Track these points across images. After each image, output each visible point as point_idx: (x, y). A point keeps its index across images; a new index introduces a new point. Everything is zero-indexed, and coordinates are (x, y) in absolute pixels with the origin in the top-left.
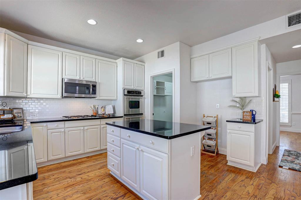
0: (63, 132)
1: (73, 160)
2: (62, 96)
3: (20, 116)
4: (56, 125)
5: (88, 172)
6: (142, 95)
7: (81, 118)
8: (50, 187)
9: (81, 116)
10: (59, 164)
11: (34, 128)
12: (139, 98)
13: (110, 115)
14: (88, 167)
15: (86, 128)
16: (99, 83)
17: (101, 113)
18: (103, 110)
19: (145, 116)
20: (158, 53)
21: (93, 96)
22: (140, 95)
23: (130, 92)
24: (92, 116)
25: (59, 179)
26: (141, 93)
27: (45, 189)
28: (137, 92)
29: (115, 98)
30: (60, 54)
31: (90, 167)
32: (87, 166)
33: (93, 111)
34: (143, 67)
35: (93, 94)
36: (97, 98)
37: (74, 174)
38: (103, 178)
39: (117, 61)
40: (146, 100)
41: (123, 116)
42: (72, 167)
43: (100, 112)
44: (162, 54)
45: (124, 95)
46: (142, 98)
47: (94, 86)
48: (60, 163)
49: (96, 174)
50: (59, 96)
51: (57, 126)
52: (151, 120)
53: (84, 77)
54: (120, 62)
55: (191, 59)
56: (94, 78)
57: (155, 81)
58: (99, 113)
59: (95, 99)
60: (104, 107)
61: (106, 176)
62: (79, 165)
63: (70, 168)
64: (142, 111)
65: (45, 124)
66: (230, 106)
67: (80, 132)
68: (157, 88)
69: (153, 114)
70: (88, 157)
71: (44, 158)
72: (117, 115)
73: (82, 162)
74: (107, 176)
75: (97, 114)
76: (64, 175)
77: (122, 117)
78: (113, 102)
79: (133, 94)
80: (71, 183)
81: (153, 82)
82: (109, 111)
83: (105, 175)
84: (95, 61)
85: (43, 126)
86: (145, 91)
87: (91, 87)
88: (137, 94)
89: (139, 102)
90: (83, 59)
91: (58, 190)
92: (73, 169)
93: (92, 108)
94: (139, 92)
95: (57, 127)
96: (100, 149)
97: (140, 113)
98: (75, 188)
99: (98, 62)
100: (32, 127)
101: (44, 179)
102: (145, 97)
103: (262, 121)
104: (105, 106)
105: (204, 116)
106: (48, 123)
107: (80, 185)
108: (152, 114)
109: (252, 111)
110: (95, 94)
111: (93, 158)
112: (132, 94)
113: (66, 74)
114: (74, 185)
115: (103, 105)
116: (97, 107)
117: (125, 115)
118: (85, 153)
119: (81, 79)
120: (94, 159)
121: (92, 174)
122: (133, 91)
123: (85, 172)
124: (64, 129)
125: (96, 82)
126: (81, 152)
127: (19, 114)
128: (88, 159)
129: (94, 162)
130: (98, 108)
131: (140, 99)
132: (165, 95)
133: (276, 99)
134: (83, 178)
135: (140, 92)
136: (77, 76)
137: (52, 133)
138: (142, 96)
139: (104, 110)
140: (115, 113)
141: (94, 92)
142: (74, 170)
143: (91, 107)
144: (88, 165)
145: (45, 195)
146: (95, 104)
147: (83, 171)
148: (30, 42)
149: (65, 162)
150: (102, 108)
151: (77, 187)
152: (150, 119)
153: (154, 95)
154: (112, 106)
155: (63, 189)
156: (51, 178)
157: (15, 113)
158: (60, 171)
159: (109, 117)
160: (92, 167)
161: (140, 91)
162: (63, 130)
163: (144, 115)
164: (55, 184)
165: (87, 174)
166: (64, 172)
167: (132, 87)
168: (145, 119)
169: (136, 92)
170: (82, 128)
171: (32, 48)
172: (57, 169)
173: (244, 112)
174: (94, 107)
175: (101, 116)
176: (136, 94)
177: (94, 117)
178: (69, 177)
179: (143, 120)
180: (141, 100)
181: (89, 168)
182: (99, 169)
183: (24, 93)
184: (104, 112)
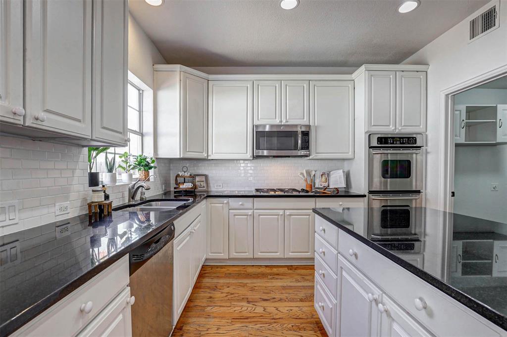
0: (250, 215)
1: (266, 266)
2: (253, 155)
3: (203, 185)
4: (240, 203)
5: (281, 300)
6: (418, 144)
8: (216, 307)
9: (283, 190)
10: (244, 267)
11: (212, 205)
12: (412, 154)
13: (338, 190)
14: (284, 288)
15: (288, 212)
16: (316, 127)
17: (320, 187)
18: (324, 179)
19: (428, 197)
21: (303, 152)
22: (415, 145)
23: (385, 141)
24: (303, 190)
25: (232, 296)
26: (416, 140)
27: (209, 308)
28: (403, 138)
29: (350, 155)
30: (249, 86)
31: (287, 291)
32: (282, 286)
33: (306, 180)
34: (422, 76)
35: (302, 149)
36: (311, 157)
37: (257, 296)
38: (302, 326)
39: (354, 76)
40: (430, 158)
41: (367, 194)
42: (259, 280)
43: (319, 183)
45: (370, 147)
46: (418, 152)
47: (306, 134)
48: (246, 267)
49: (291, 310)
50: (249, 155)
51: (241, 205)
52: (445, 213)
53: (288, 118)
54: (360, 75)
56: (305, 119)
57: (463, 108)
58: (316, 186)
59: (308, 158)
60: (326, 175)
61: (311, 323)
62: (271, 279)
63: (255, 281)
64: (418, 184)
65: (225, 200)
67: (278, 219)
68: (468, 126)
69: (453, 193)
70: (290, 267)
71: (224, 253)
72: (354, 191)
73: (278, 274)
74: (312, 326)
75: (313, 188)
76: (242, 291)
77: (364, 196)
78: (346, 163)
79: (393, 143)
80: (245, 314)
81: (453, 110)
82: (337, 181)
83: (309, 320)
84: (308, 85)
85: (223, 203)
86: (427, 135)
87: (300, 136)
88: (403, 143)
89: (409, 162)
90: (286, 85)
91: (222, 318)
92: (259, 284)
93: (304, 176)
94: (408, 138)
95: (242, 207)
97: (414, 189)
98: (247, 327)
99: (315, 86)
100: (211, 203)
101: (215, 288)
102: (426, 150)
104: (330, 172)
106: (230, 199)
107: (256, 325)
108: (449, 194)
111: (299, 271)
112: (391, 144)
113: (259, 118)
114: (249, 320)
115: (326, 170)
116: (313, 173)
117: (371, 192)
118: (286, 258)
119: (282, 124)
120: (298, 275)
121: (284, 307)
122: (393, 138)
123: (274, 298)
124: (252, 211)
125: (310, 126)
126: (277, 255)
127: (202, 183)
128: (290, 271)
129: (297, 281)
130: (315, 175)
131: (414, 155)
132: (499, 140)
134: (269, 309)
135: (413, 138)
136: (276, 118)
137: (235, 215)
138: (420, 147)
139: (327, 180)
140: (351, 188)
141: (306, 146)
142: (260, 286)
143: (302, 174)
144: (285, 285)
145: (204, 320)
146: (310, 169)
147: (272, 295)
148: (211, 77)
149: (253, 266)
150: (324, 177)
151: (251, 326)
152: (442, 209)
153: (457, 145)
154: (344, 172)
155: (230, 321)
156: (223, 291)
157: (198, 181)
158: (240, 281)
159: (337, 194)
160: (291, 291)
161: (414, 136)
162: (250, 212)
163: (423, 194)
164: (223, 304)
165: (277, 304)
166: (244, 285)
167: (390, 129)
168: (425, 208)
169: (400, 138)
170: (281, 212)
171: (213, 85)
172: (239, 276)
174: (308, 173)
175: (319, 192)
176: (401, 143)
178: (247, 298)
179: (422, 210)
180: (416, 158)
181: (283, 292)
182: (301, 300)
183: (204, 153)
184: (326, 184)
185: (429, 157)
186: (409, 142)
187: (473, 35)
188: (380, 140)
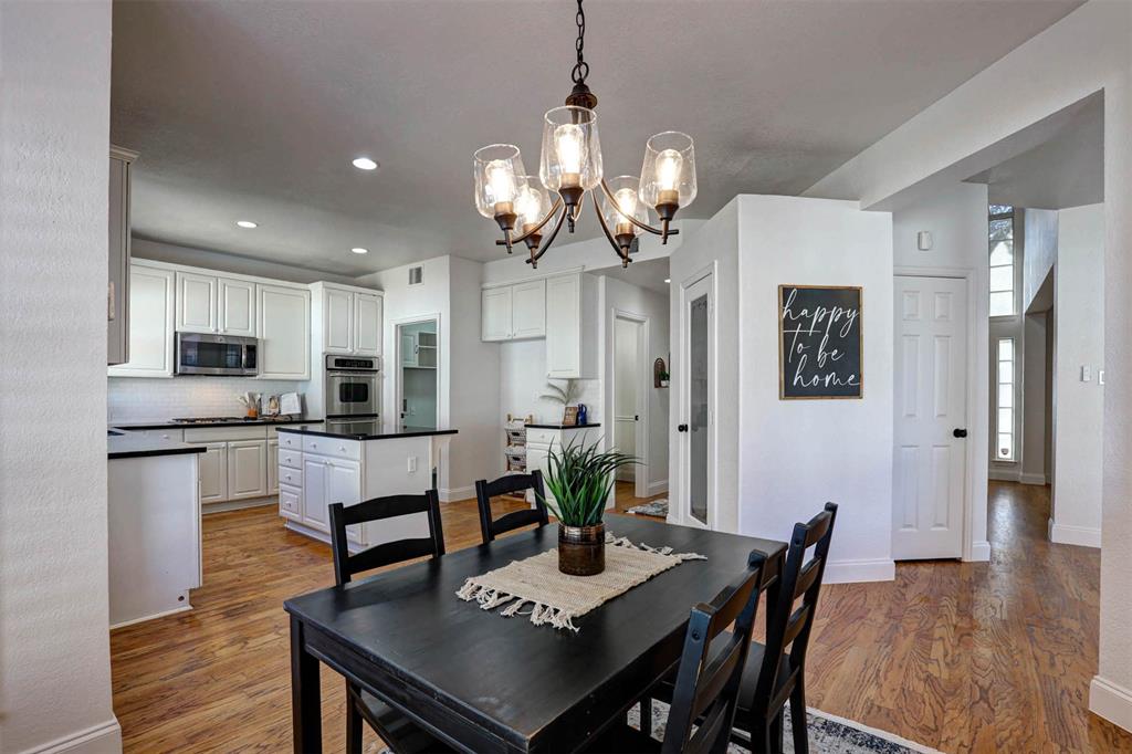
2: (175, 371)
5: (240, 527)
6: (375, 368)
7: (219, 422)
9: (221, 419)
12: (370, 377)
13: (291, 416)
15: (232, 444)
16: (265, 342)
17: (269, 413)
18: (273, 404)
19: (384, 420)
20: (411, 271)
21: (247, 371)
22: (372, 369)
23: (343, 363)
24: (246, 418)
26: (372, 364)
28: (361, 361)
29: (305, 376)
30: (170, 278)
32: (236, 521)
33: (249, 406)
34: (379, 301)
35: (247, 367)
36: (257, 377)
39: (310, 286)
40: (385, 382)
41: (325, 419)
43: (267, 409)
44: (417, 276)
45: (328, 369)
46: (375, 376)
47: (252, 350)
50: (168, 372)
53: (226, 327)
54: (317, 289)
55: (483, 289)
56: (250, 330)
58: (264, 413)
59: (254, 378)
60: (276, 399)
64: (375, 407)
66: (544, 397)
67: (219, 453)
68: (421, 351)
69: (403, 415)
70: (237, 511)
72: (310, 416)
73: (224, 517)
75: (259, 416)
77: (321, 421)
78: (300, 385)
81: (405, 337)
82: (290, 406)
83: (275, 529)
84: (254, 289)
86: (382, 360)
87: (244, 350)
88: (360, 367)
89: (366, 385)
90: (224, 285)
93: (245, 401)
94: (366, 361)
96: (265, 494)
97: (372, 412)
99: (262, 291)
102: (381, 374)
103: (598, 425)
104: (280, 396)
105: (509, 419)
108: (399, 416)
109: (581, 407)
110: (254, 366)
112: (349, 366)
113: (185, 323)
114: (213, 540)
115: (275, 394)
116: (258, 397)
117: (328, 417)
119: (219, 333)
122: (351, 361)
123: (232, 527)
125: (257, 340)
130: (260, 400)
133: (664, 383)
134: (230, 533)
135: (370, 361)
136: (209, 326)
138: (376, 371)
139: (278, 405)
140: (306, 412)
141: (252, 363)
143: (244, 398)
144: (239, 520)
146: (254, 391)
150: (273, 401)
154: (297, 395)
159: (289, 421)
160: (248, 521)
161: (371, 359)
163: (380, 418)
169: (357, 361)
170: (223, 444)
173: (566, 409)
174: (252, 397)
175: (268, 419)
176: (358, 366)
177: (253, 420)
180: (373, 382)
184: (277, 411)
185: (385, 380)
186: (366, 365)
187: (411, 283)
188: (338, 362)
